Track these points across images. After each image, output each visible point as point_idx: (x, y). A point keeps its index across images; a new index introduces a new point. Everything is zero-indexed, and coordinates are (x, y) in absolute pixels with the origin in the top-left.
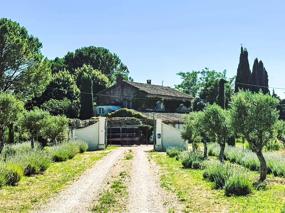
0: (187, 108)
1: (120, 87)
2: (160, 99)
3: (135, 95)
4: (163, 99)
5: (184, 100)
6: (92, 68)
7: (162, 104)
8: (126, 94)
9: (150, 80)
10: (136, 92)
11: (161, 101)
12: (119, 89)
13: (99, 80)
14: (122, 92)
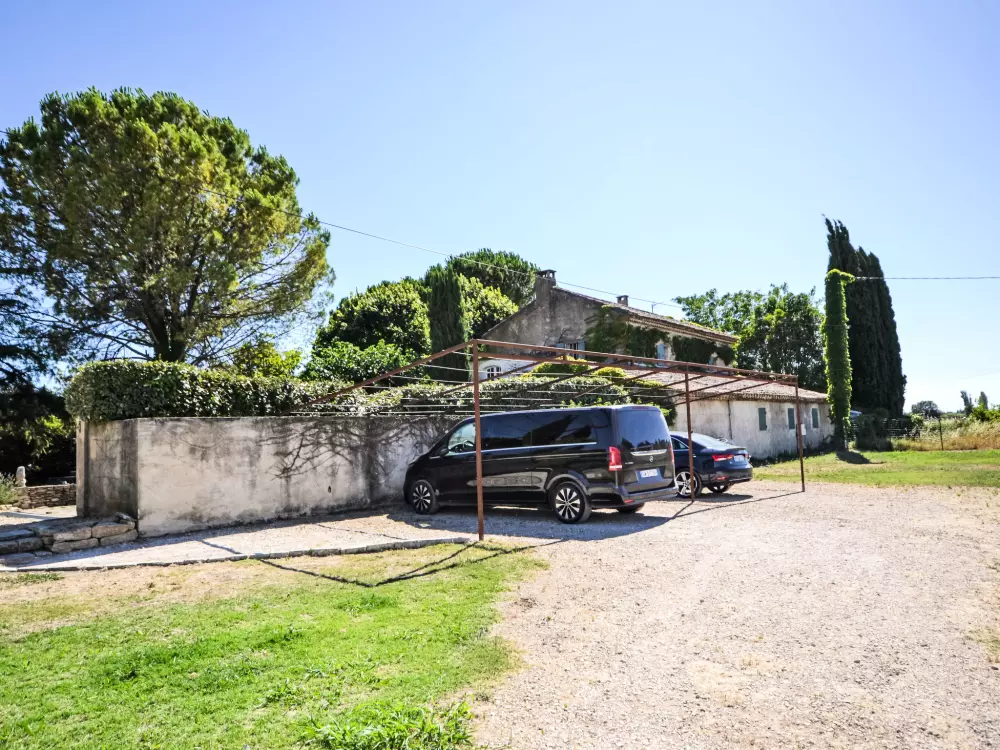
0: (727, 364)
1: (546, 305)
2: (663, 336)
3: (593, 325)
4: (672, 334)
5: (718, 344)
6: (480, 285)
7: (669, 349)
8: (566, 324)
9: (626, 297)
10: (595, 315)
11: (666, 340)
12: (544, 312)
13: (495, 310)
14: (553, 318)
